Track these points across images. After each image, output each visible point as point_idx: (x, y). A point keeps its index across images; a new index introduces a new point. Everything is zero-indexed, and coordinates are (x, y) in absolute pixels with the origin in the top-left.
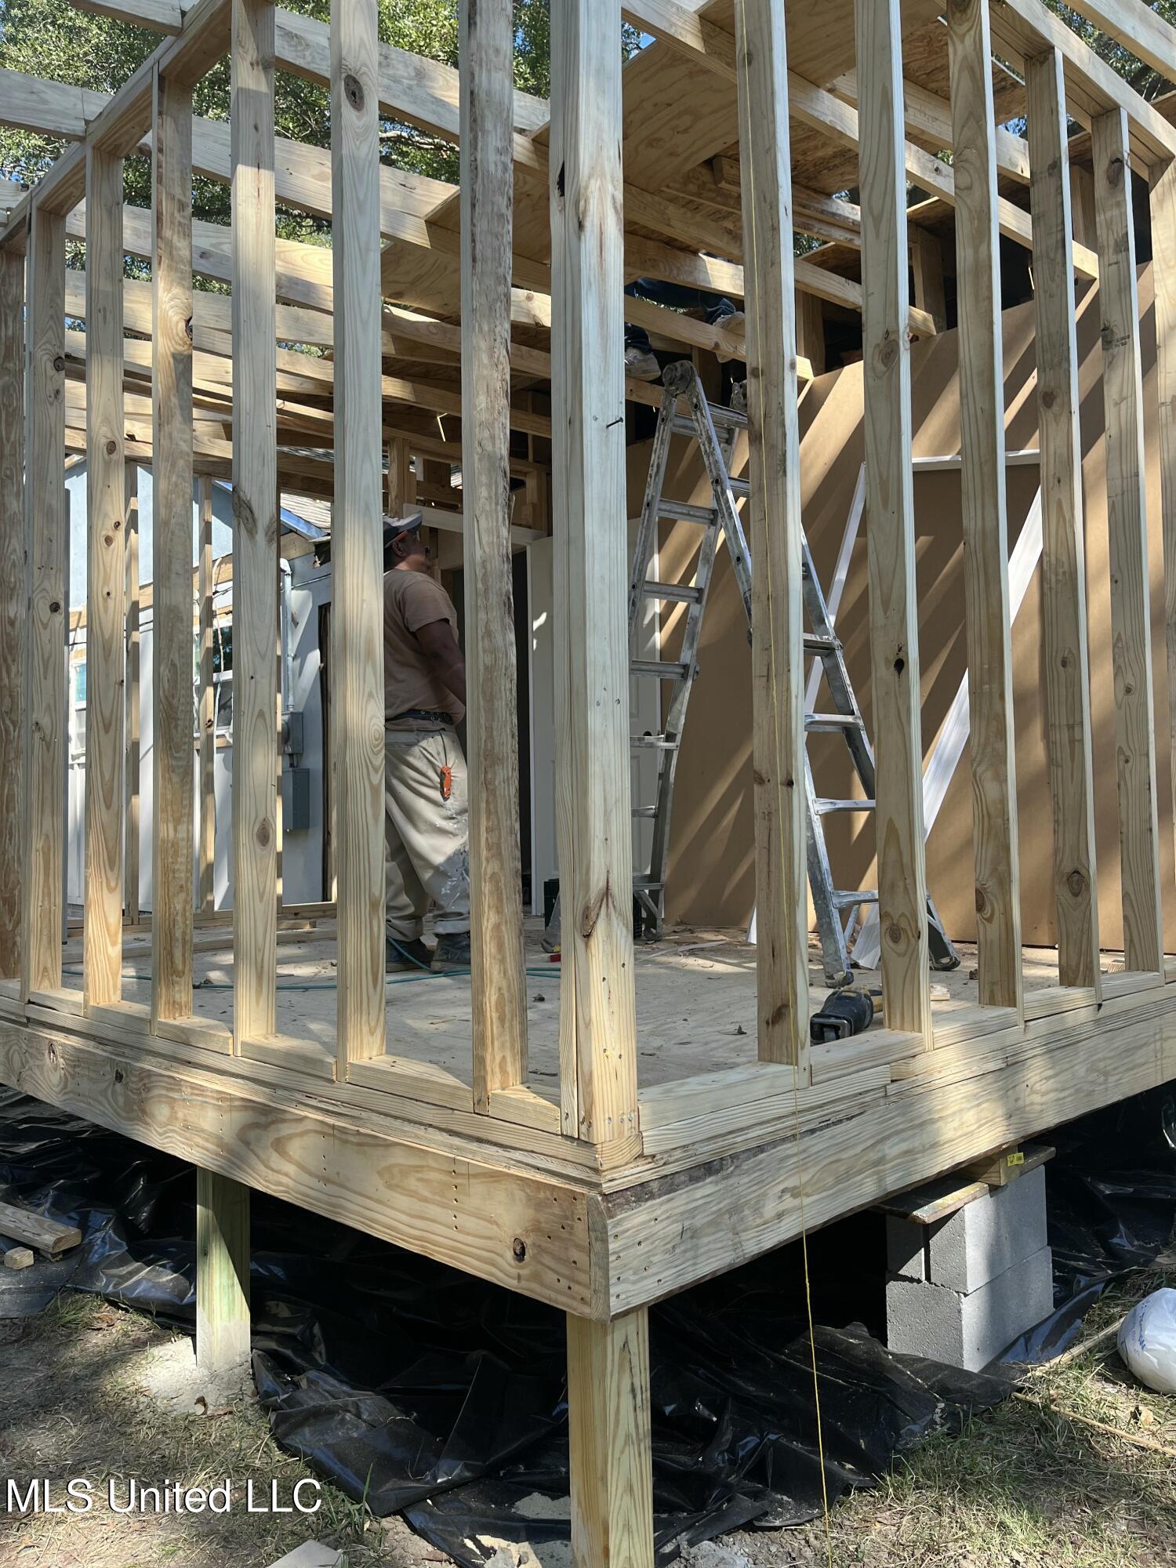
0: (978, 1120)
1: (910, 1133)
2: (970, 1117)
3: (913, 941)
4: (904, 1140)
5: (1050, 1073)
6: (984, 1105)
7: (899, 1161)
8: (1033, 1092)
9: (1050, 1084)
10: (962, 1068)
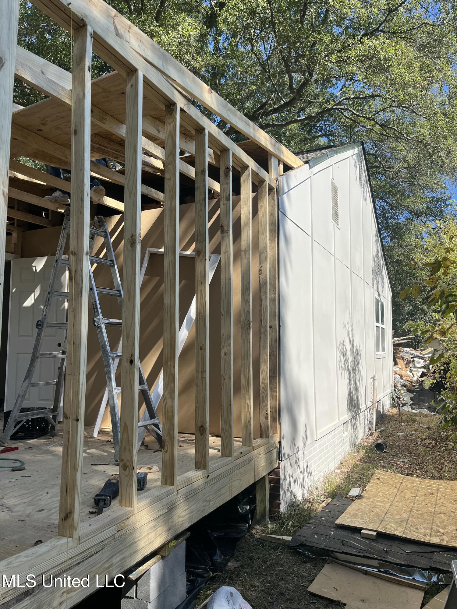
0: (156, 535)
1: (125, 550)
2: (152, 535)
3: (131, 471)
4: (122, 554)
5: (187, 507)
6: (158, 529)
7: (119, 563)
8: (179, 517)
9: (187, 512)
10: (149, 517)
